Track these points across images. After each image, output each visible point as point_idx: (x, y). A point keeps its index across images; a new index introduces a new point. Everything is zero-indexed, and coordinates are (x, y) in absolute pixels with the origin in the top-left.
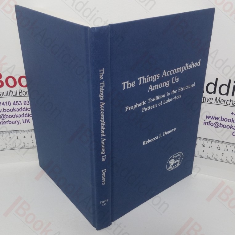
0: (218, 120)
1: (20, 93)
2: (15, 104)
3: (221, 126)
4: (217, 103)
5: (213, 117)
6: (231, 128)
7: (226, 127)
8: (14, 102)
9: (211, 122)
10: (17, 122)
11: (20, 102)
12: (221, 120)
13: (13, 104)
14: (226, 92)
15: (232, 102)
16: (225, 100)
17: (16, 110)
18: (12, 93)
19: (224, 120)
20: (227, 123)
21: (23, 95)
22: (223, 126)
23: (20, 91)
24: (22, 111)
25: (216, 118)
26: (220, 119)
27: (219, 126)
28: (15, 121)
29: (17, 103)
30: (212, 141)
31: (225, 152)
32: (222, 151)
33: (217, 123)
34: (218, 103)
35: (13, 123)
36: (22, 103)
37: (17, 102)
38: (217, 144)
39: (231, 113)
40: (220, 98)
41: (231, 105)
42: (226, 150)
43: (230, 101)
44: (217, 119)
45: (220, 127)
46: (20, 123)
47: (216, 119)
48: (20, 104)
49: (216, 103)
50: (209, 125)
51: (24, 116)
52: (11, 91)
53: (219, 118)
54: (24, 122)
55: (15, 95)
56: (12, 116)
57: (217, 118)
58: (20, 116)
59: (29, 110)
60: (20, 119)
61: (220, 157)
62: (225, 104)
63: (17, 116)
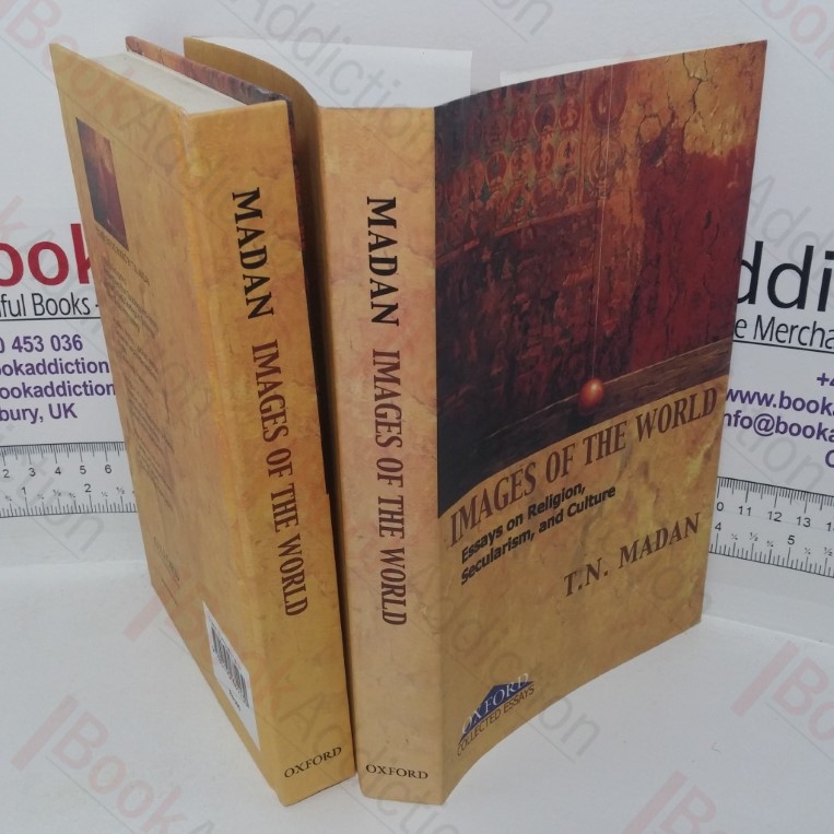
0: (768, 404)
1: (35, 304)
2: (20, 348)
3: (782, 428)
4: (763, 338)
5: (748, 393)
6: (821, 437)
7: (802, 431)
8: (17, 339)
9: (742, 415)
10: (27, 413)
11: (38, 340)
12: (781, 406)
13: (14, 347)
14: (795, 295)
15: (819, 334)
16: (793, 328)
17: (24, 369)
18: (6, 304)
19: (792, 404)
20: (804, 418)
21: (46, 315)
22: (789, 429)
23: (37, 300)
24: (45, 372)
25: (762, 397)
26: (776, 400)
27: (774, 430)
28: (24, 411)
29: (25, 343)
30: (751, 485)
31: (799, 532)
32: (788, 526)
33: (767, 418)
34: (767, 340)
35: (16, 416)
36: (47, 342)
37: (25, 338)
38: (769, 498)
39: (819, 379)
40: (773, 319)
41: (816, 345)
42: (803, 522)
43: (814, 332)
44: (766, 400)
45: (777, 431)
46: (38, 420)
47: (760, 403)
48: (40, 347)
49: (758, 339)
50: (736, 425)
51: (52, 390)
52: (5, 298)
53: (773, 396)
54: (56, 413)
55: (19, 313)
56: (11, 393)
57: (765, 396)
58: (40, 392)
59: (70, 368)
60: (41, 404)
61: (781, 550)
62: (795, 343)
63: (27, 391)
